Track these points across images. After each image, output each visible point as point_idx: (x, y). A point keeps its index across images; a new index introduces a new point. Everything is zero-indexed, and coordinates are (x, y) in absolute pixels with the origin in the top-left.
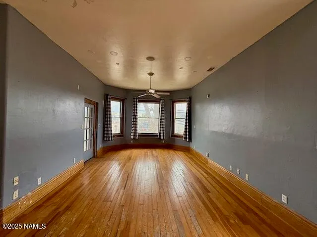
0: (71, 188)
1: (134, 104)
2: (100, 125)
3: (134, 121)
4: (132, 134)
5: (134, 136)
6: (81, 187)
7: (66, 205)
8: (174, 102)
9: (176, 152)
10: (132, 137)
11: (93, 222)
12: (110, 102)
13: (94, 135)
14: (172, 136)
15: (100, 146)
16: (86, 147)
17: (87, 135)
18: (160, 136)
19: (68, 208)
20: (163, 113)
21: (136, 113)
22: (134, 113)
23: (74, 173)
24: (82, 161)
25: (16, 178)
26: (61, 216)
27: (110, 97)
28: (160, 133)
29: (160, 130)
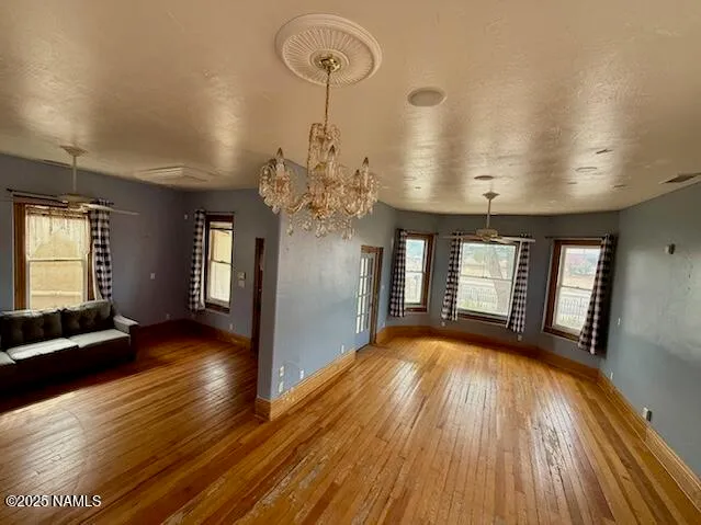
0: (336, 395)
1: (454, 246)
2: (383, 287)
3: (450, 283)
4: (445, 310)
5: (449, 314)
6: (349, 396)
7: (327, 421)
8: (559, 244)
9: (553, 373)
10: (444, 316)
11: (359, 463)
12: (404, 243)
13: (373, 305)
14: (546, 330)
15: (382, 323)
16: (360, 325)
17: (362, 306)
18: (511, 324)
19: (330, 427)
20: (524, 271)
21: (457, 266)
22: (452, 265)
23: (341, 369)
24: (353, 351)
25: (282, 369)
26: (323, 435)
27: (405, 234)
28: (512, 318)
29: (513, 311)
